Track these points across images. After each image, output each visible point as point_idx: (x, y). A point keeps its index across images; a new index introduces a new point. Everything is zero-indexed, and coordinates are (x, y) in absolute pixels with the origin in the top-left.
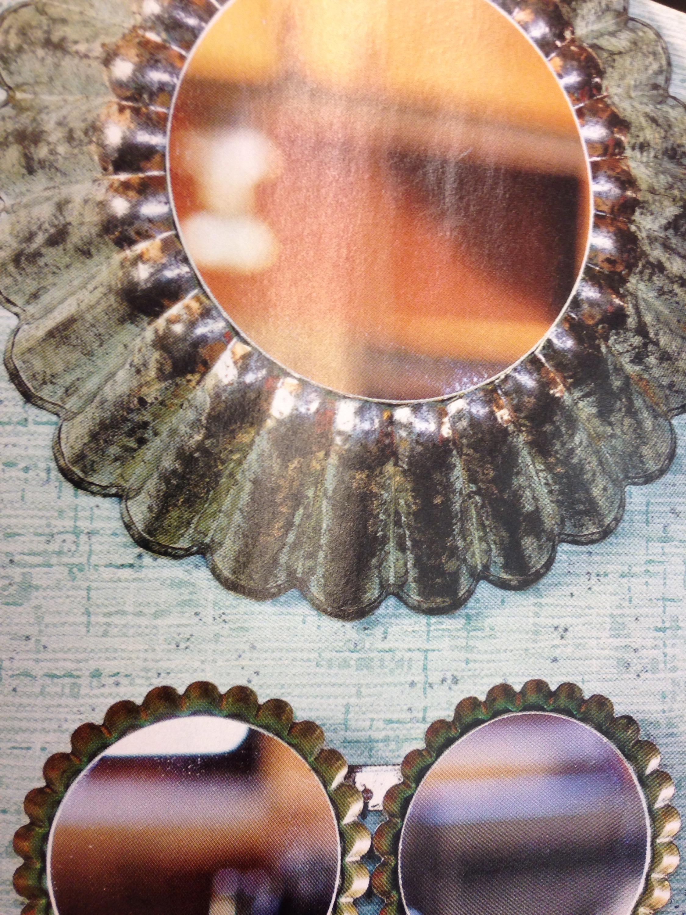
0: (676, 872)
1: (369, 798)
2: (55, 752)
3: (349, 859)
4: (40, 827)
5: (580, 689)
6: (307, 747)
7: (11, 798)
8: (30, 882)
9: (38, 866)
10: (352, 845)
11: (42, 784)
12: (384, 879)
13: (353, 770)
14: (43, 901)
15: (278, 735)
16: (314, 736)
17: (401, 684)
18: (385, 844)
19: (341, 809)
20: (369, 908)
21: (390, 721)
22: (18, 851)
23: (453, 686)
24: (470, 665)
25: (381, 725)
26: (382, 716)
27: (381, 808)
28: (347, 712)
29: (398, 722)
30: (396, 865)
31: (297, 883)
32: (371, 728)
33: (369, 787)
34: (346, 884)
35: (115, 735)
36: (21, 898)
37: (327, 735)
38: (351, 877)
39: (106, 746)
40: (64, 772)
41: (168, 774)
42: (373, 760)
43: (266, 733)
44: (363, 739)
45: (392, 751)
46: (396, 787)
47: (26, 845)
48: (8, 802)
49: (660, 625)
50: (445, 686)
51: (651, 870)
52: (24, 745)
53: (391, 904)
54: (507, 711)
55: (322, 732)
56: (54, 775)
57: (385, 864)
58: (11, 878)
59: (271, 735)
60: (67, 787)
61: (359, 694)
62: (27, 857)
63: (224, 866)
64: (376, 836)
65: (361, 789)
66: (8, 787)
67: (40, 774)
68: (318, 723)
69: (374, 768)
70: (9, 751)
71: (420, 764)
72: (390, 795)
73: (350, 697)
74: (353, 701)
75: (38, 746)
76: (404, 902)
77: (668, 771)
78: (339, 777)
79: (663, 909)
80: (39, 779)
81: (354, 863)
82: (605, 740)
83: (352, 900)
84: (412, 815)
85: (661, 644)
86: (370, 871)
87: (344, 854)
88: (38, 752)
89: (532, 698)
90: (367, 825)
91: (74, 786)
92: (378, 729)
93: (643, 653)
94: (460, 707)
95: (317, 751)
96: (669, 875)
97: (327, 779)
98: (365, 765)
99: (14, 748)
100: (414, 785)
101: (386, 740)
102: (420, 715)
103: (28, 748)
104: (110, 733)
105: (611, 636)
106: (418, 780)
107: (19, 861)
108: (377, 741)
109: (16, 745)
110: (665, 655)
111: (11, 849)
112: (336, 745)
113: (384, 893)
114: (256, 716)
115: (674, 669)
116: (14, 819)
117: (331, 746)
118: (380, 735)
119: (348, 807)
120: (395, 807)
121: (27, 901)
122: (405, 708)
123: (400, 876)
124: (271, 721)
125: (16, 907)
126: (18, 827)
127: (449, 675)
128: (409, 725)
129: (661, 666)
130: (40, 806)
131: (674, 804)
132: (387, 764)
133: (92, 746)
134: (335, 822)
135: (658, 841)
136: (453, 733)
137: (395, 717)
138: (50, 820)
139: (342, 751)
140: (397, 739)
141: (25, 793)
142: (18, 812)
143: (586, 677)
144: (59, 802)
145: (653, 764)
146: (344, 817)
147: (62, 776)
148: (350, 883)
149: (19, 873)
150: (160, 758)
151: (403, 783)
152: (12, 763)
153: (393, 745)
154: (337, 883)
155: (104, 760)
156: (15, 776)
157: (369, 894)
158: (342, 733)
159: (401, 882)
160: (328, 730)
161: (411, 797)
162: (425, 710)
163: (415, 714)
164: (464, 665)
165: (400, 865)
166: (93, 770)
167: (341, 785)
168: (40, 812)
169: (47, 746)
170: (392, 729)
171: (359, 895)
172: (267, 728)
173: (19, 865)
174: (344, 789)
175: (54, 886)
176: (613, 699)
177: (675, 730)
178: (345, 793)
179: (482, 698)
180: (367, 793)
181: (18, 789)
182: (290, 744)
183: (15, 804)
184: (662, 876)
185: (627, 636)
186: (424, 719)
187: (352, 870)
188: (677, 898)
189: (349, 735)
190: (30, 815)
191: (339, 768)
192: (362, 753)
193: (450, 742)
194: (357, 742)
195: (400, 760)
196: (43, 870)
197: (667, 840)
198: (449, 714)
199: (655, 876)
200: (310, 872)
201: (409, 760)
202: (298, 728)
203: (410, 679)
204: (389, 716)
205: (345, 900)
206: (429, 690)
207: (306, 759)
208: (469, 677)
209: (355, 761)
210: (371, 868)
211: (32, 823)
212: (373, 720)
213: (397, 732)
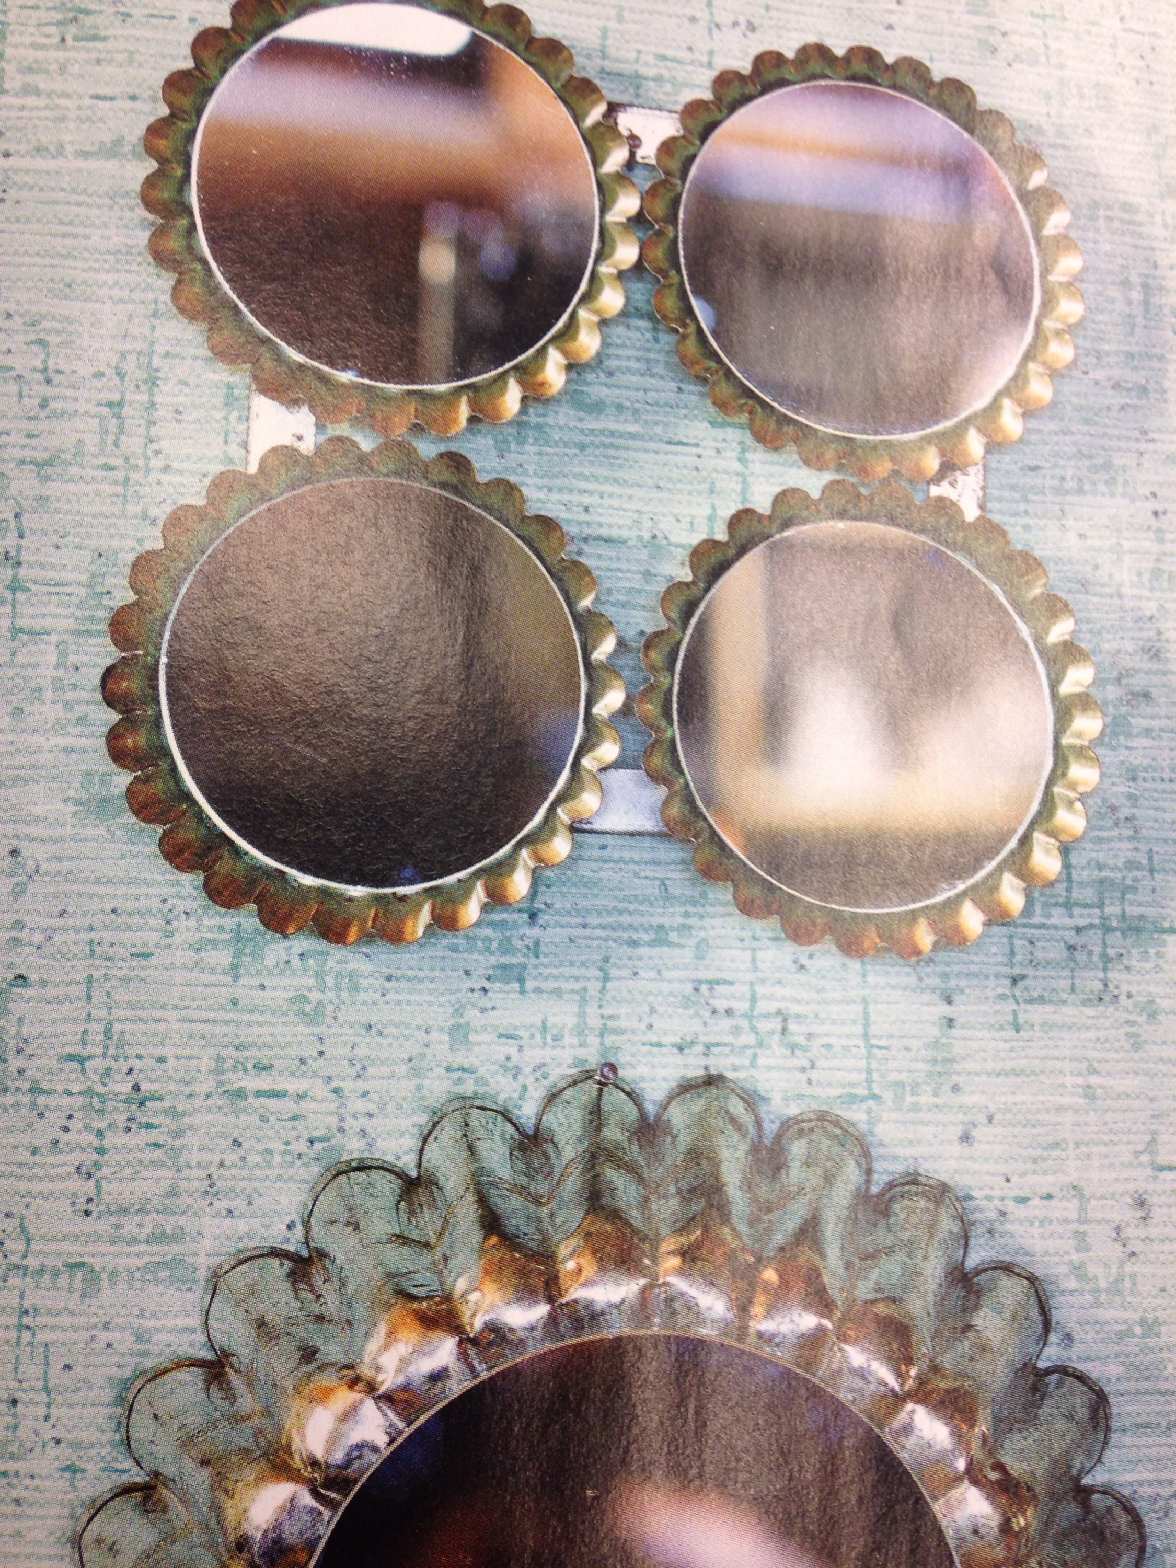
0: (1080, 324)
1: (638, 146)
2: (208, 24)
3: (610, 218)
4: (184, 120)
5: (928, 70)
6: (551, 70)
7: (144, 80)
8: (166, 195)
9: (179, 172)
10: (614, 201)
11: (189, 64)
12: (659, 253)
13: (613, 108)
14: (184, 222)
15: (511, 47)
16: (560, 58)
17: (678, 16)
18: (660, 208)
19: (599, 153)
20: (640, 286)
21: (663, 58)
22: (150, 150)
23: (749, 34)
24: (773, 13)
25: (651, 59)
26: (653, 49)
27: (653, 161)
28: (604, 36)
29: (674, 60)
30: (676, 237)
31: (540, 236)
32: (637, 61)
33: (636, 132)
34: (607, 250)
35: (291, 12)
36: (151, 217)
37: (578, 60)
38: (614, 241)
39: (277, 25)
40: (221, 51)
41: (361, 69)
42: (641, 101)
43: (495, 43)
44: (627, 72)
45: (667, 94)
46: (673, 139)
47: (162, 144)
48: (139, 86)
49: (1037, 10)
50: (738, 32)
51: (1043, 315)
52: (167, 13)
53: (670, 286)
54: (825, 77)
55: (571, 56)
56: (206, 55)
57: (660, 233)
58: (138, 189)
59: (502, 47)
60: (223, 71)
61: (620, 19)
62: (163, 161)
63: (440, 199)
64: (649, 195)
65: (625, 133)
66: (140, 65)
67: (187, 51)
68: (565, 43)
69: (642, 111)
70: (144, 20)
71: (706, 118)
72: (667, 147)
73: (608, 19)
74: (612, 24)
75: (186, 16)
76: (688, 287)
77: (1059, 190)
78: (596, 114)
79: (1065, 372)
80: (185, 58)
81: (617, 224)
82: (966, 135)
83: (615, 271)
84: (696, 179)
85: (1039, 33)
86: (639, 239)
87: (604, 210)
88: (185, 23)
89: (859, 67)
90: (635, 180)
91: (234, 70)
92: (647, 64)
93: (1015, 38)
94: (760, 61)
95: (564, 76)
96: (1070, 326)
97: (579, 111)
98: (631, 105)
99: (152, 16)
100: (698, 142)
101: (659, 79)
102: (705, 59)
103: (173, 17)
104: (285, 10)
105: (969, 12)
106: (704, 137)
107: (152, 165)
108: (645, 79)
109: (156, 12)
110: (1046, 47)
111: (141, 149)
112: (591, 74)
113: (660, 271)
114: (482, 19)
115: (1062, 66)
116: (147, 107)
117: (583, 74)
118: (651, 72)
119: (607, 153)
120: (675, 165)
121: (160, 221)
122: (684, 46)
123: (681, 253)
124: (502, 30)
125: (144, 229)
126: (152, 119)
127: (742, 20)
128: (689, 68)
129: (1043, 59)
130: (185, 94)
131: (1072, 234)
132: (660, 109)
133: (259, 23)
134: (591, 168)
135: (1051, 278)
136: (750, 89)
137: (670, 53)
138: (199, 113)
139: (597, 82)
140: (673, 81)
141: (165, 75)
142: (154, 100)
143: (935, 55)
144: (210, 91)
145: (1038, 179)
146: (602, 163)
147: (218, 56)
148: (613, 249)
149: (150, 182)
150: (352, 48)
151: (684, 137)
152: (149, 34)
153: (668, 87)
154: (595, 245)
155: (276, 42)
156: (152, 52)
157: (639, 267)
158: (599, 61)
159: (682, 261)
160: (579, 54)
161: (693, 157)
162: (711, 53)
163: (697, 56)
164: (763, 11)
165: (680, 239)
166: (261, 53)
167: (598, 125)
168: (186, 102)
169: (198, 16)
170: (666, 67)
171: (625, 267)
172: (497, 37)
173: (151, 170)
174: (602, 129)
175: (201, 201)
176: (975, 88)
177: (1068, 143)
178: (602, 134)
179: (790, 54)
180: (634, 141)
181: (154, 69)
182: (527, 61)
183: (150, 88)
184: (1059, 326)
185: (990, 15)
186: (710, 65)
187: (615, 233)
188: (1083, 360)
189: (608, 65)
190: (170, 105)
191: (594, 103)
192: (626, 89)
193: (747, 99)
194: (620, 75)
195: (679, 108)
196: (187, 176)
197: (1064, 279)
198: (745, 66)
199: (1050, 324)
200: (558, 225)
201: (692, 109)
202: (537, 45)
203: (689, 12)
204: (661, 51)
205: (605, 269)
206: (715, 31)
207: (549, 83)
208: (771, 27)
209: (616, 98)
210: (640, 234)
211: (172, 115)
212: (639, 52)
213: (674, 73)
